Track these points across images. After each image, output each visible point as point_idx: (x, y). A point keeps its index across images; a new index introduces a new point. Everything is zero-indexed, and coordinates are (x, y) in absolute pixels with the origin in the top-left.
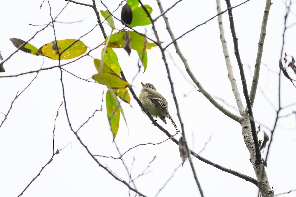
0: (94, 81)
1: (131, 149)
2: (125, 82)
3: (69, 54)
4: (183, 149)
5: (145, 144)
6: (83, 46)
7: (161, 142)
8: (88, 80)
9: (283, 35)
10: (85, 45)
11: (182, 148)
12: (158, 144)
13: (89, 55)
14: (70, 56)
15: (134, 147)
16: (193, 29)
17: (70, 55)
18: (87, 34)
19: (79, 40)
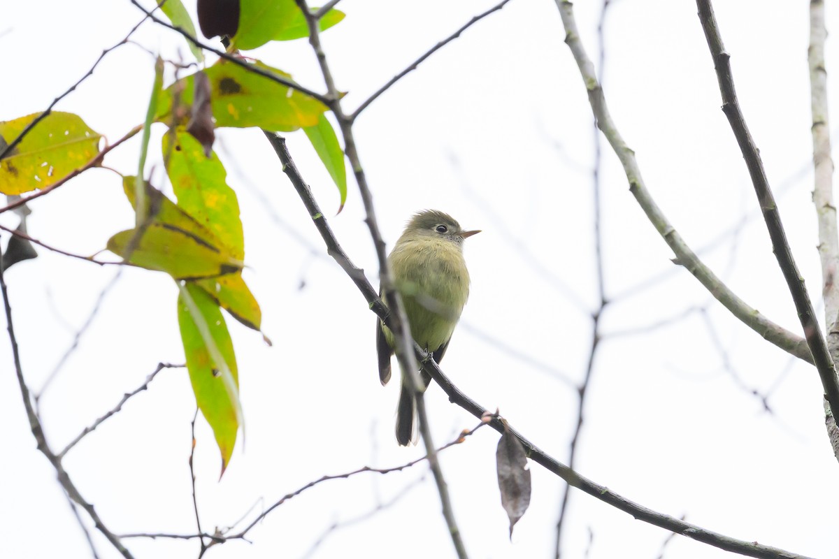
0: (119, 259)
1: (289, 497)
2: (214, 254)
3: (48, 167)
4: (513, 476)
5: (346, 476)
6: (87, 134)
7: (412, 461)
8: (97, 258)
9: (600, 29)
10: (91, 131)
11: (507, 475)
12: (400, 469)
13: (101, 166)
14: (52, 174)
15: (299, 489)
16: (457, 35)
17: (53, 170)
18: (73, 88)
19: (48, 113)
